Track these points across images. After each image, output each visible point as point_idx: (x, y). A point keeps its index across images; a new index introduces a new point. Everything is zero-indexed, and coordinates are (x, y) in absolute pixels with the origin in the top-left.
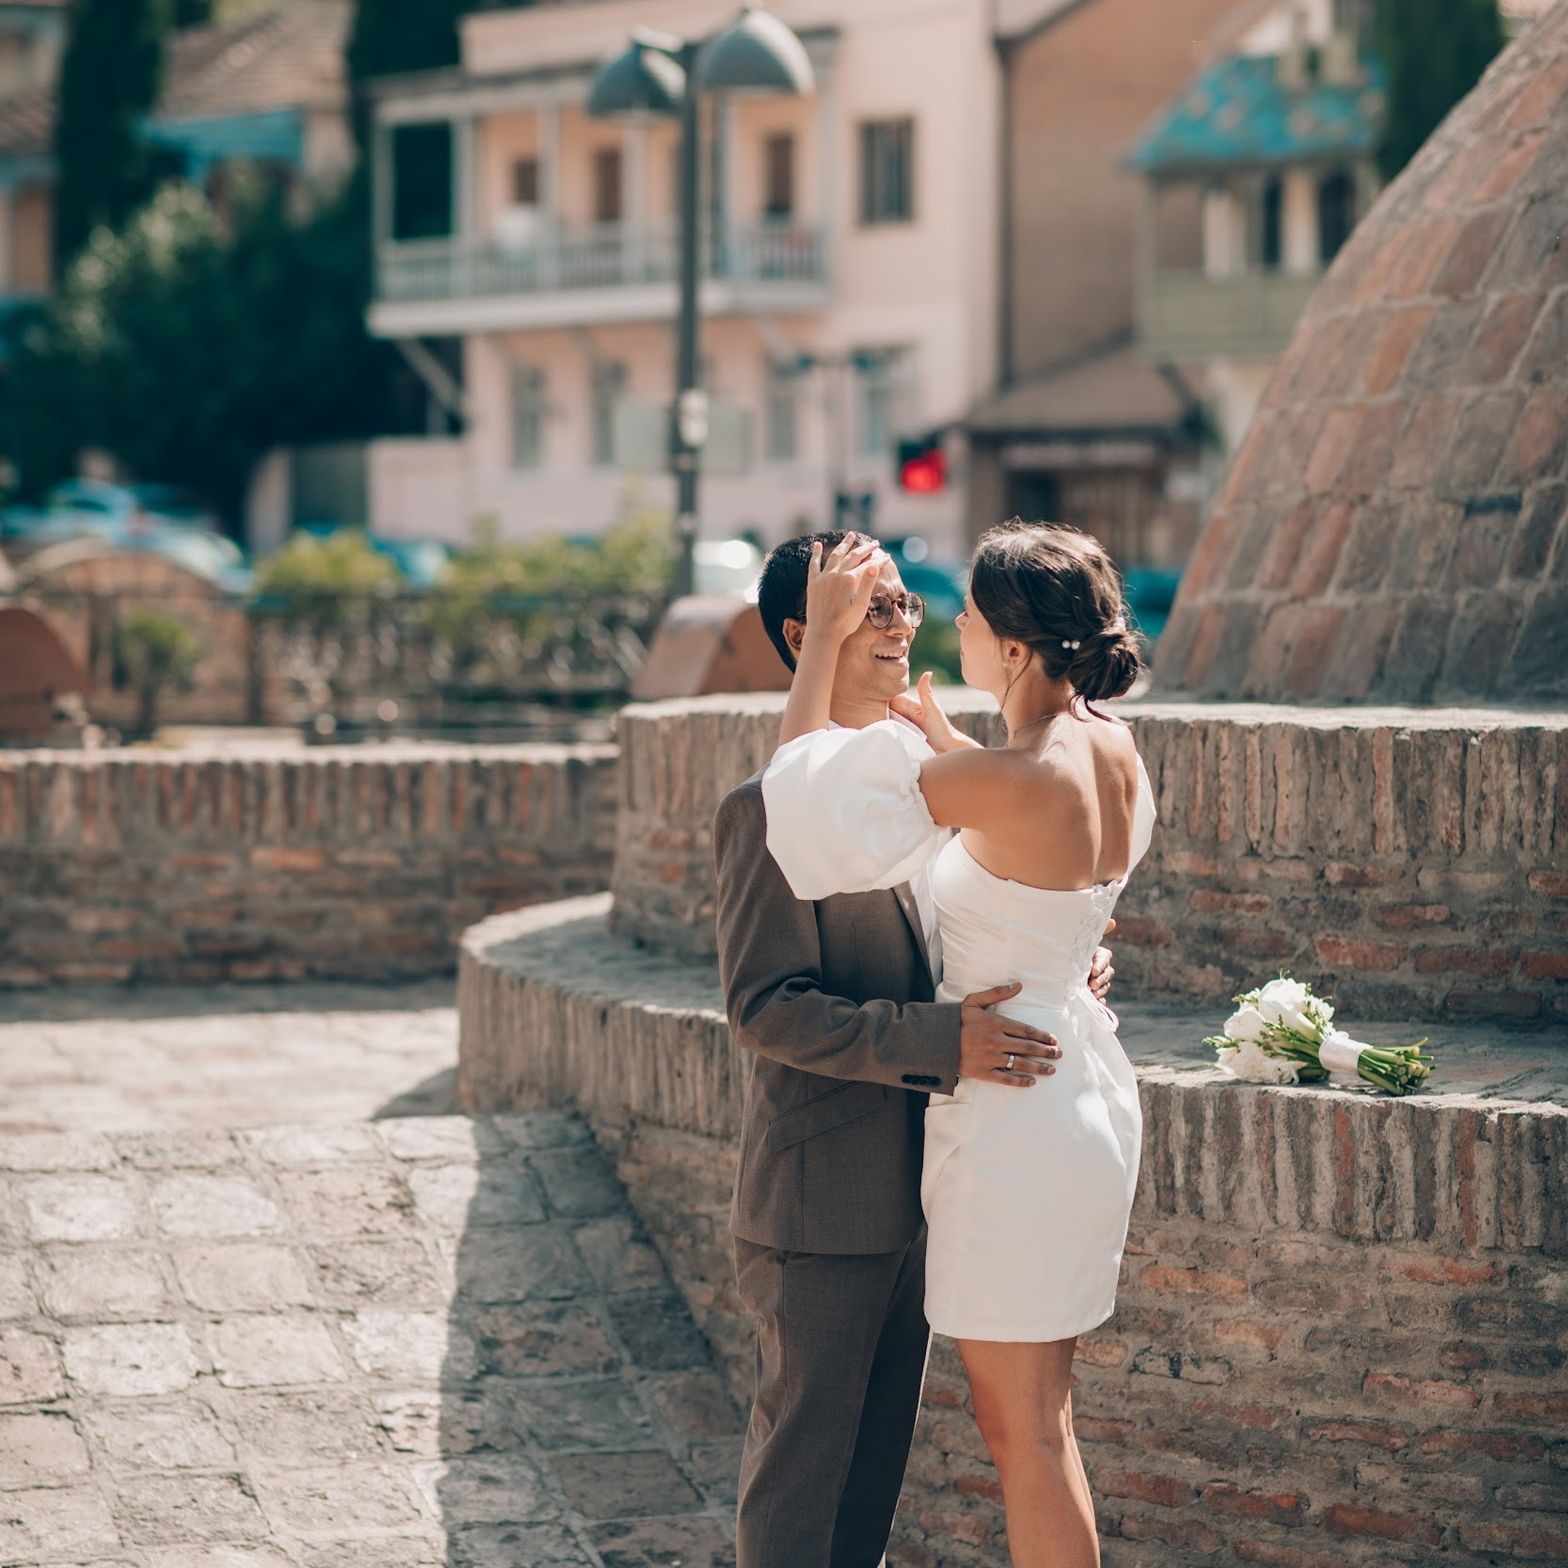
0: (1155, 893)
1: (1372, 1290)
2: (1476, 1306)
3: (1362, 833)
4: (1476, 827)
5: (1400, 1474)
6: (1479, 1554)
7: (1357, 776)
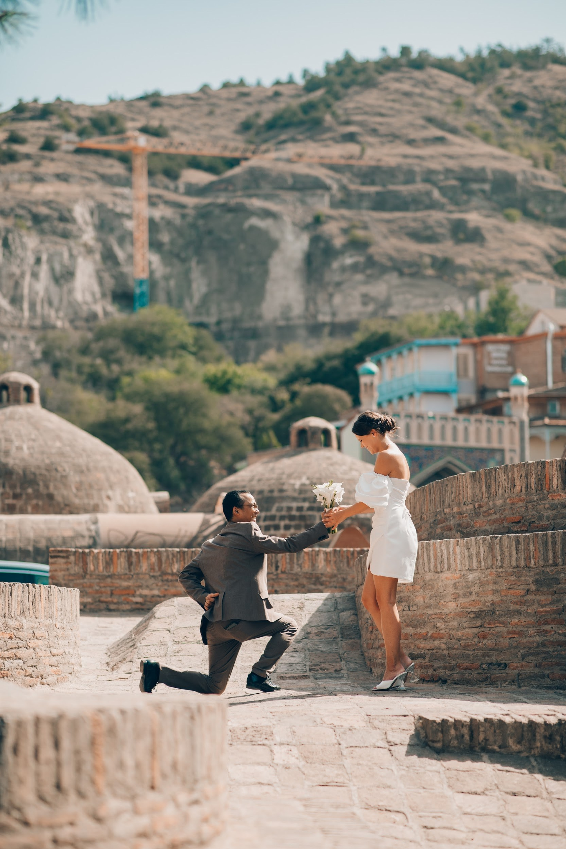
0: (452, 518)
1: (440, 584)
2: (457, 584)
3: (480, 496)
4: (498, 490)
5: (444, 624)
6: (457, 639)
7: (479, 482)
